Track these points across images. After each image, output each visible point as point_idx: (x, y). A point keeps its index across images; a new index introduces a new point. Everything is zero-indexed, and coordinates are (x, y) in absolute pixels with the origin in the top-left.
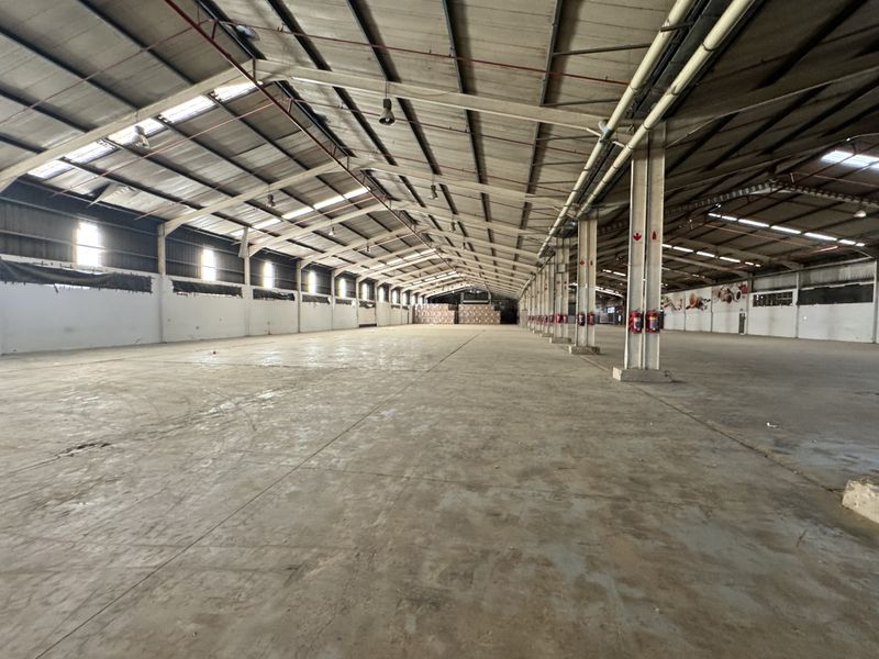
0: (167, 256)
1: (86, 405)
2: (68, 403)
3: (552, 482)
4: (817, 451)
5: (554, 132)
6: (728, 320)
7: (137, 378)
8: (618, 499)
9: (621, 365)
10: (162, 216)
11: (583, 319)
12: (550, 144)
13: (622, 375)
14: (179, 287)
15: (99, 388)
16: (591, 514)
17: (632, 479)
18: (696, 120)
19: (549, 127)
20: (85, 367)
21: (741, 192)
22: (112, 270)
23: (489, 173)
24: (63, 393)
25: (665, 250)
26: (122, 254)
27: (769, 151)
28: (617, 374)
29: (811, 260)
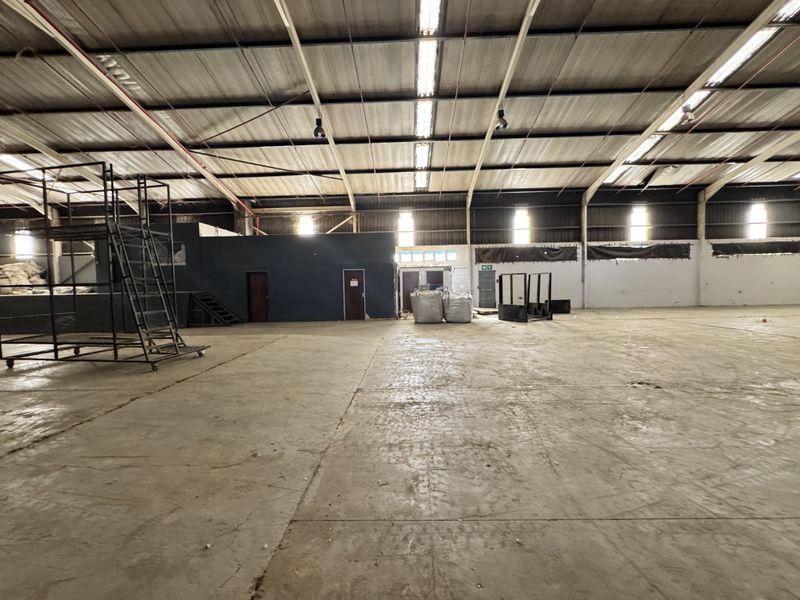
0: (707, 220)
1: (640, 352)
2: (628, 347)
7: (678, 336)
10: (704, 182)
14: (718, 250)
15: (648, 340)
20: (636, 322)
22: (656, 242)
24: (624, 340)
26: (664, 227)
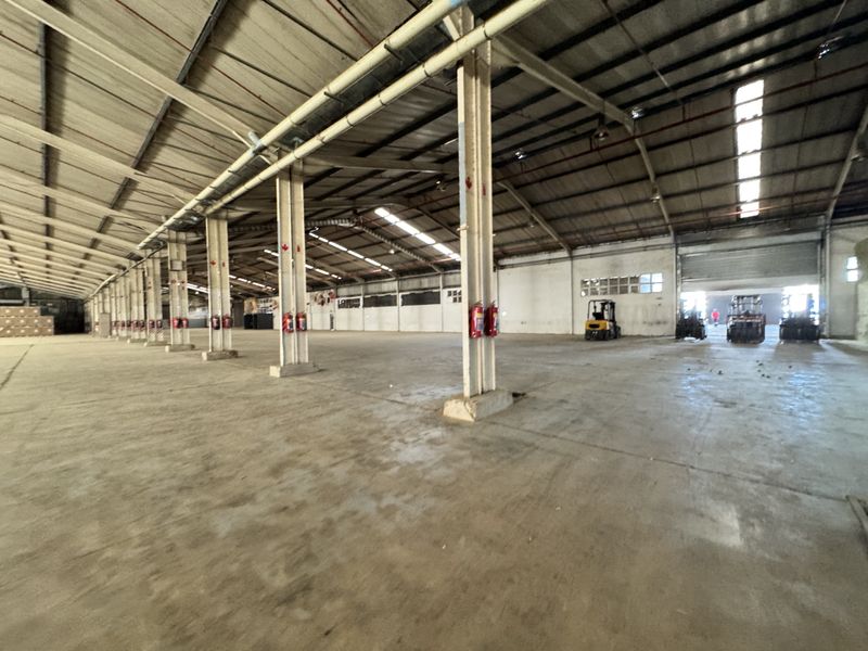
3: (304, 466)
4: (419, 393)
5: (188, 116)
6: (323, 320)
8: (357, 456)
9: (277, 363)
11: (218, 322)
12: (180, 126)
13: (281, 371)
16: (350, 472)
17: (353, 441)
18: (322, 162)
19: (183, 108)
21: (333, 222)
23: (66, 122)
25: (308, 270)
27: (353, 198)
28: (275, 372)
29: (371, 278)
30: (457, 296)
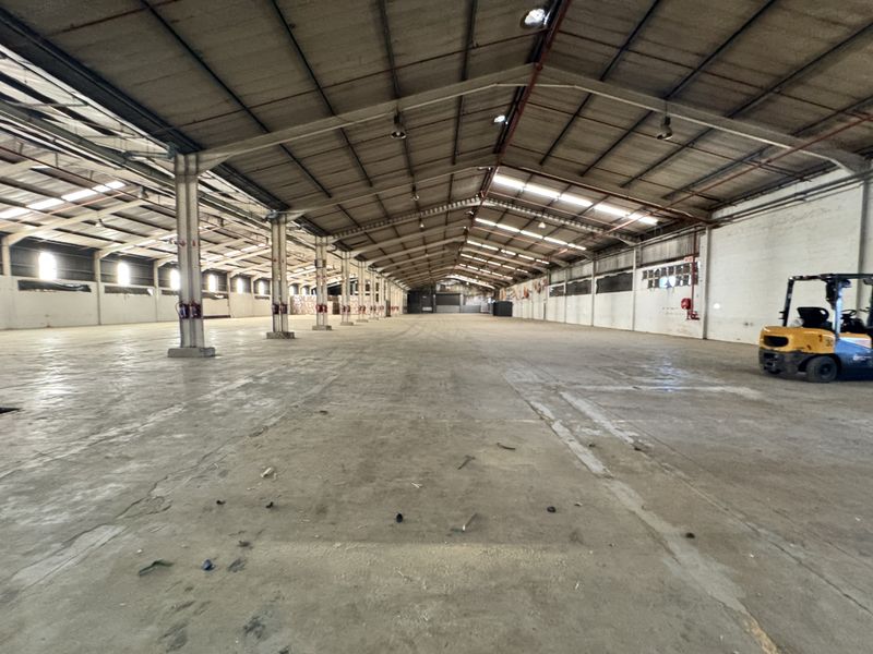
29: (573, 260)
30: (654, 279)
